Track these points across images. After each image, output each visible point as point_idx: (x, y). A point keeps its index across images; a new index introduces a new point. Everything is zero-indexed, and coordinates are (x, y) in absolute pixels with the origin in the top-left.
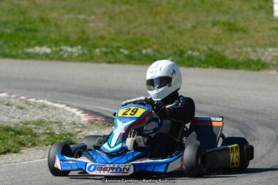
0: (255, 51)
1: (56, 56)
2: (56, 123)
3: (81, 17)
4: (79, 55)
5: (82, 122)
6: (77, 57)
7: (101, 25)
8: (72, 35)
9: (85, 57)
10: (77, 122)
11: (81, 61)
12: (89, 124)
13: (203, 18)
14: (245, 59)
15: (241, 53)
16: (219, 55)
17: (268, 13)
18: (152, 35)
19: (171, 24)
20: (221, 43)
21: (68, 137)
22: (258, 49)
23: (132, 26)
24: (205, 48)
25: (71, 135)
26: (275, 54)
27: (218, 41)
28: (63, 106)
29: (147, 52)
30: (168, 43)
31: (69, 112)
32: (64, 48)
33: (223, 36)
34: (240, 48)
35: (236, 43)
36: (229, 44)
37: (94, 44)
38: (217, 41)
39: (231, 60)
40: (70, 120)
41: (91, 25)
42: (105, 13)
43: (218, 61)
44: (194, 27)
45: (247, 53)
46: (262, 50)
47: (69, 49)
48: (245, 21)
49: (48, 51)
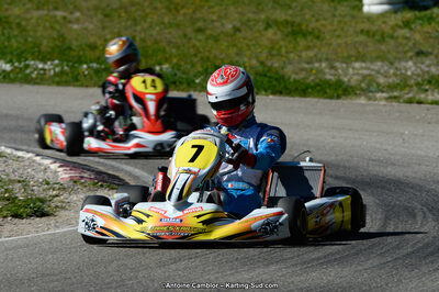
0: (332, 67)
1: (20, 76)
2: (19, 182)
3: (59, 14)
4: (56, 74)
5: (59, 180)
6: (52, 77)
7: (91, 26)
8: (45, 42)
9: (64, 78)
10: (51, 181)
11: (58, 84)
12: (71, 183)
13: (250, 15)
14: (317, 81)
15: (312, 70)
16: (277, 73)
17: (354, 8)
18: (169, 43)
19: (200, 24)
20: (279, 54)
21: (38, 203)
22: (337, 64)
23: (139, 28)
24: (254, 62)
25: (42, 201)
26: (365, 72)
27: (275, 52)
28: (30, 155)
29: (161, 69)
30: (195, 55)
31: (40, 164)
32: (32, 62)
33: (282, 43)
34: (308, 63)
35: (304, 54)
36: (292, 55)
37: (80, 57)
38: (273, 50)
39: (295, 81)
40: (40, 177)
41: (75, 27)
42: (96, 8)
43: (274, 83)
44: (237, 30)
45: (320, 71)
46: (344, 65)
47: (40, 66)
48: (317, 20)
49: (8, 67)
